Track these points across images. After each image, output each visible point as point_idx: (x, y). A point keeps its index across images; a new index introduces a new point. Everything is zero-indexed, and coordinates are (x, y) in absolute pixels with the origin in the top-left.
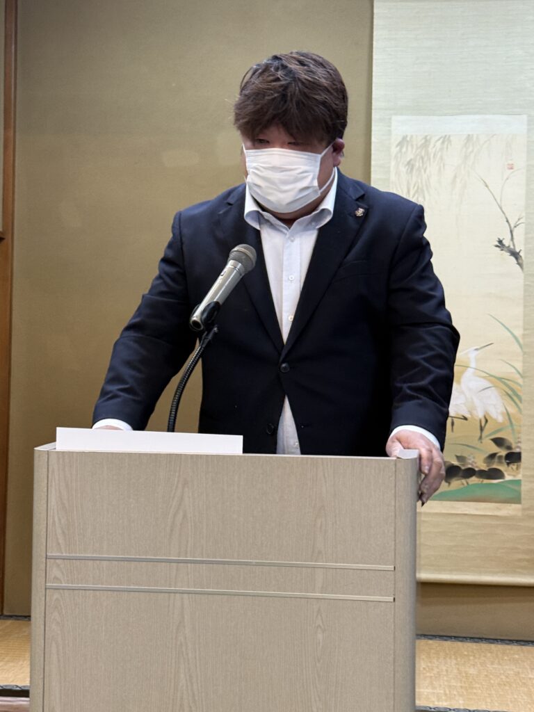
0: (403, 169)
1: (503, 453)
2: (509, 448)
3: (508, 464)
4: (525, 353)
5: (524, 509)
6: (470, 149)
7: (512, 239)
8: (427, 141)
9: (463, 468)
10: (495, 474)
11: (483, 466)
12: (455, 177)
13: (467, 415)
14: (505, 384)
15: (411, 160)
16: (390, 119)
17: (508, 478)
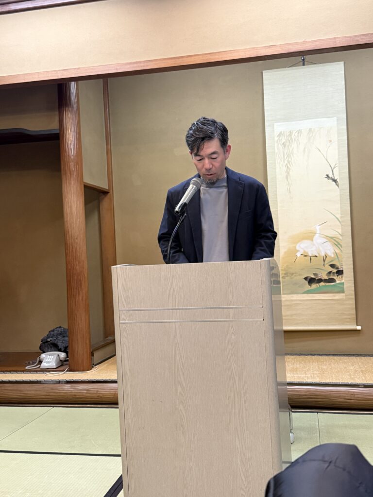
0: (281, 147)
1: (335, 271)
2: (337, 268)
3: (337, 276)
4: (342, 225)
5: (346, 296)
6: (311, 134)
7: (333, 174)
8: (291, 133)
9: (317, 279)
10: (332, 280)
11: (325, 277)
12: (305, 148)
13: (317, 255)
14: (334, 240)
15: (284, 142)
16: (274, 125)
17: (338, 282)
